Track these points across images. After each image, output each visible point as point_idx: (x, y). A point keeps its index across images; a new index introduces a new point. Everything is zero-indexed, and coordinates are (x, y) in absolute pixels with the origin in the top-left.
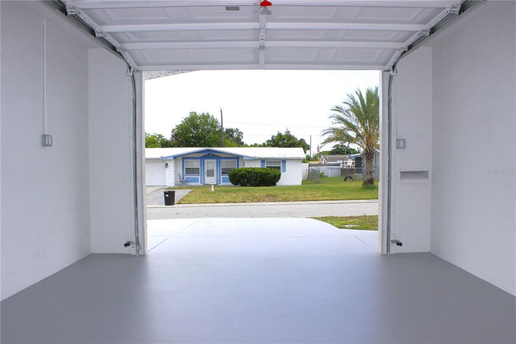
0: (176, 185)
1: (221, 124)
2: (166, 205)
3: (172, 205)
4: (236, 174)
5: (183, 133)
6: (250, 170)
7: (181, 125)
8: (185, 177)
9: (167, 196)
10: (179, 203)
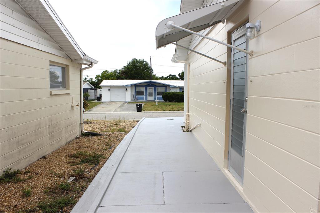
0: (131, 101)
1: (150, 66)
2: (137, 112)
3: (141, 111)
4: (167, 95)
5: (129, 71)
6: (175, 93)
7: (127, 66)
8: (136, 96)
9: (138, 107)
10: (144, 111)
